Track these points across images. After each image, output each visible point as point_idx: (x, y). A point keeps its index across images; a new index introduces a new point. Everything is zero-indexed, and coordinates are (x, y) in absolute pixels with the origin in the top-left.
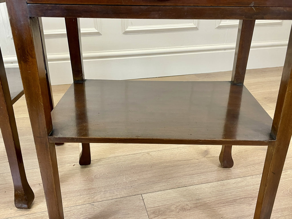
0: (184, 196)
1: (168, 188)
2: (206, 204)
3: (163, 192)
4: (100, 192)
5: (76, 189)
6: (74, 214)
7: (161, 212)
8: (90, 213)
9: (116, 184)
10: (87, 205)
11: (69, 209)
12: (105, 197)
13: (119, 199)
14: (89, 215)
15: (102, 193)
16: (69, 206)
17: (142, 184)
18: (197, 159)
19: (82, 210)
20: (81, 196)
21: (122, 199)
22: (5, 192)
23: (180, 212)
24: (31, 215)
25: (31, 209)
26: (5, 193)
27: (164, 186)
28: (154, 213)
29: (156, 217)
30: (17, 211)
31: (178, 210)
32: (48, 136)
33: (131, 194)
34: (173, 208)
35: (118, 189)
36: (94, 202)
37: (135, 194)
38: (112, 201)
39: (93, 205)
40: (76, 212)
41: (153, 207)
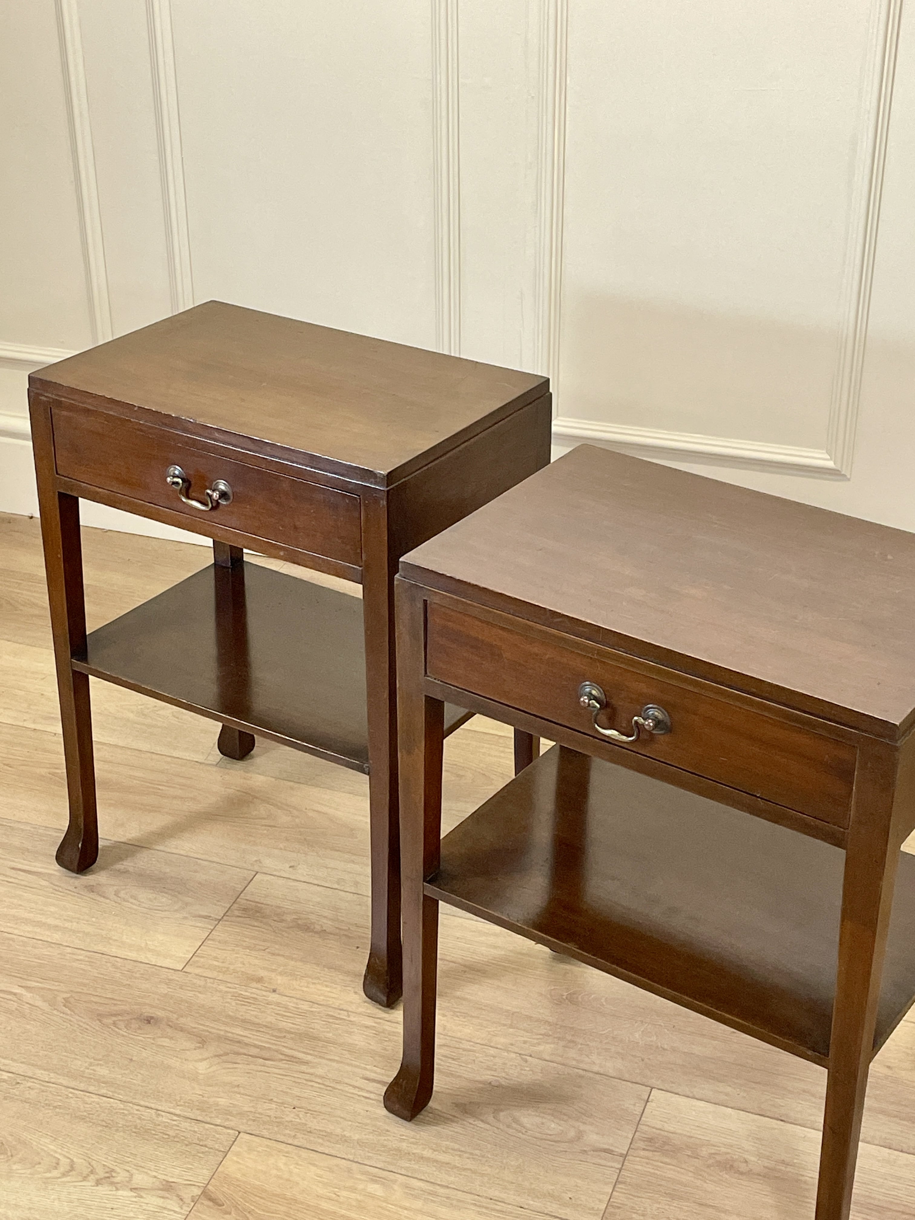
0: (757, 1139)
1: (733, 1105)
2: (797, 1181)
3: (710, 1107)
4: (559, 1038)
5: (509, 1008)
6: (474, 1060)
7: (666, 1147)
8: (507, 1075)
9: (607, 1037)
10: (514, 1055)
11: (470, 1046)
12: (562, 1056)
13: (591, 1075)
14: (506, 1078)
15: (562, 1043)
16: (473, 1040)
17: (673, 1066)
18: (889, 1067)
19: (497, 1060)
20: (511, 1030)
21: (598, 1077)
22: (358, 948)
23: (712, 1168)
24: (389, 1023)
25: (393, 1011)
26: (355, 948)
27: (727, 1094)
28: (650, 1140)
29: (647, 1150)
30: (365, 1002)
31: (710, 1162)
32: (424, 881)
33: (627, 1076)
34: (704, 1152)
35: (607, 1050)
36: (531, 1056)
37: (638, 1079)
38: (571, 1072)
39: (526, 1061)
40: (481, 1059)
41: (658, 1127)
